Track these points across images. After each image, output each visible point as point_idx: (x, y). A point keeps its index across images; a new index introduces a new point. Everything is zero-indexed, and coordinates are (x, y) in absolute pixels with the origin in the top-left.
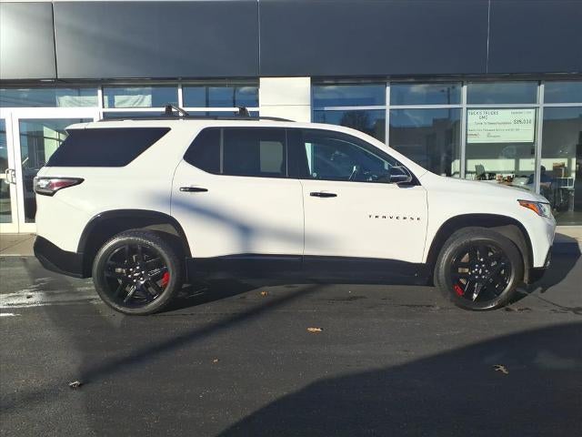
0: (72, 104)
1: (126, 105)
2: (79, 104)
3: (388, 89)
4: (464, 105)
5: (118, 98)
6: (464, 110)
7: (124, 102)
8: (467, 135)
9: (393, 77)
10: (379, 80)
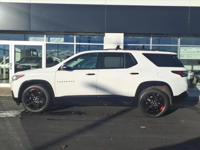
0: (34, 40)
1: (55, 41)
2: (37, 40)
3: (151, 38)
4: (179, 45)
5: (51, 39)
6: (179, 47)
7: (54, 40)
8: (180, 56)
9: (154, 34)
10: (149, 35)
